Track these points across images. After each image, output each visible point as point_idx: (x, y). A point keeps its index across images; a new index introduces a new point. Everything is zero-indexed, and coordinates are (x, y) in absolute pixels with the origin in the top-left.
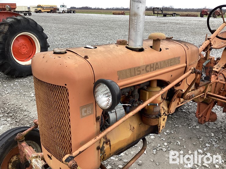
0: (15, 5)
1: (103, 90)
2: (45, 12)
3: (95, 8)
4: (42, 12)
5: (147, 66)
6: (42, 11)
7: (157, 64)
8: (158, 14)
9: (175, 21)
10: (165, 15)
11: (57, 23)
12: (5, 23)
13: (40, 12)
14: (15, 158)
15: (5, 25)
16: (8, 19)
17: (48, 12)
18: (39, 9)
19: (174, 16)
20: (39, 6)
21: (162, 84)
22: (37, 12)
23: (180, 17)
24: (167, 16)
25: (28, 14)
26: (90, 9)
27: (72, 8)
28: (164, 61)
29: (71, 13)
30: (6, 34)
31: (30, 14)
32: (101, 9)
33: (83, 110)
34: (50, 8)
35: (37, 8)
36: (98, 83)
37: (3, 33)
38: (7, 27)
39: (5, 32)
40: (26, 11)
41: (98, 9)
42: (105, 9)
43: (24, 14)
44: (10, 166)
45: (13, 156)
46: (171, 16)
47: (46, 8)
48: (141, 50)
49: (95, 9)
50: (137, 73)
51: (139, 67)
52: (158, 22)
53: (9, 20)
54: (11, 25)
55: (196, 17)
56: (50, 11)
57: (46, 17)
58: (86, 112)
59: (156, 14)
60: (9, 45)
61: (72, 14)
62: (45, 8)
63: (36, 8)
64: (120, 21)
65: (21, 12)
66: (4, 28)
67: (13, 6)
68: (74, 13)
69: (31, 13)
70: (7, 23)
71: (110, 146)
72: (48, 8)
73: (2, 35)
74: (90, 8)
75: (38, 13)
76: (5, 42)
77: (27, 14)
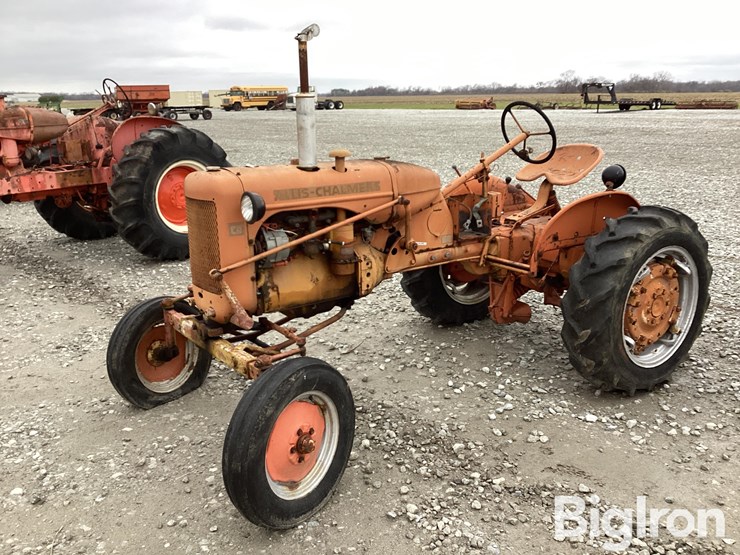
0: (166, 89)
1: (247, 201)
2: (252, 107)
3: (407, 89)
4: (243, 108)
5: (318, 189)
6: (244, 105)
7: (335, 187)
8: (599, 102)
9: (646, 125)
10: (625, 107)
11: (280, 141)
12: (146, 142)
13: (237, 107)
14: (157, 345)
15: (146, 146)
16: (153, 133)
17: (261, 108)
18: (236, 99)
19: (656, 108)
20: (234, 92)
21: (349, 214)
22: (227, 108)
23: (675, 111)
24: (632, 108)
25: (201, 116)
26: (392, 93)
27: (335, 92)
28: (349, 186)
29: (328, 108)
30: (146, 164)
31: (208, 115)
32: (428, 93)
33: (232, 228)
34: (266, 95)
35: (229, 97)
36: (246, 194)
37: (141, 162)
38: (149, 150)
39: (144, 160)
40: (197, 108)
41: (418, 93)
42: (440, 91)
43: (191, 115)
44: (150, 355)
45: (154, 341)
46: (645, 109)
47: (257, 95)
48: (316, 169)
49: (406, 93)
50: (302, 195)
51: (306, 189)
52: (586, 130)
53: (155, 135)
54: (157, 146)
55: (731, 108)
56: (266, 103)
57: (253, 122)
58: (235, 230)
59: (594, 102)
60: (152, 188)
61: (332, 113)
62: (252, 95)
63: (225, 97)
64: (470, 128)
65: (184, 110)
66: (144, 152)
67: (160, 93)
68: (337, 107)
69: (209, 113)
70: (150, 141)
71: (278, 294)
72: (261, 95)
73: (139, 166)
74: (392, 90)
75: (232, 112)
76: (144, 180)
77: (198, 116)
